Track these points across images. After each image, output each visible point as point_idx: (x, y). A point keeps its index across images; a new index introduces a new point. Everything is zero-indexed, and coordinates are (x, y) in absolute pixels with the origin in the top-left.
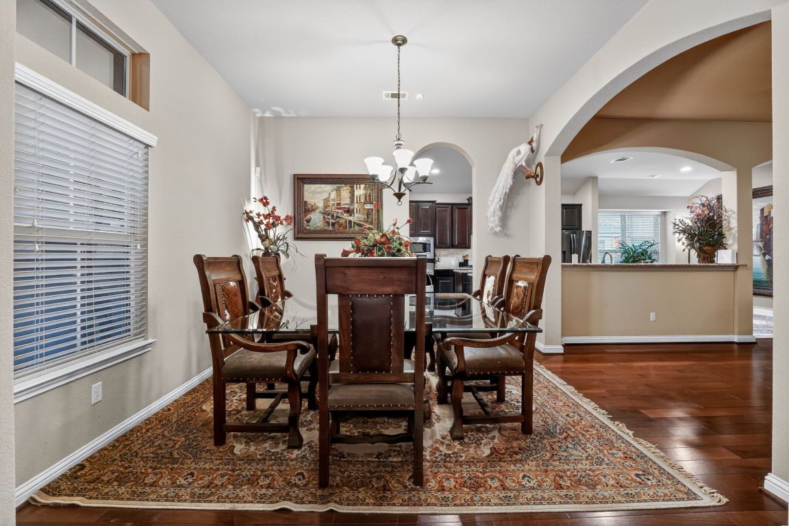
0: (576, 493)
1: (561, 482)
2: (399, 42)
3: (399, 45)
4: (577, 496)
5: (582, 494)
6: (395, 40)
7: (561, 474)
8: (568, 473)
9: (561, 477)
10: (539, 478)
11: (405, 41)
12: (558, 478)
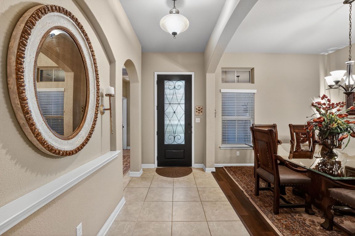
2: (351, 1)
3: (350, 3)
6: (347, 1)
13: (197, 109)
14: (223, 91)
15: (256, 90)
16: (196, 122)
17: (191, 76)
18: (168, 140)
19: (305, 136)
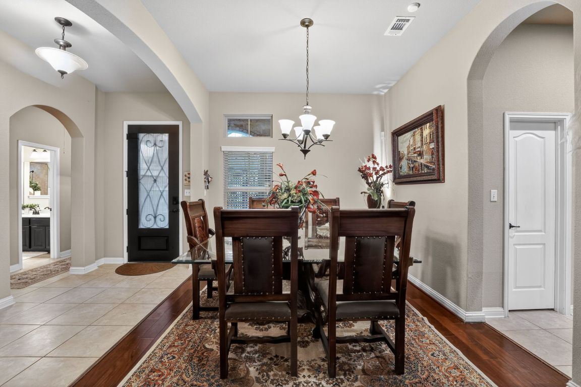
0: (141, 377)
1: (156, 373)
2: (307, 23)
3: (307, 26)
4: (139, 377)
5: (138, 380)
6: (303, 23)
7: (163, 377)
8: (160, 382)
9: (159, 376)
10: (167, 364)
11: (311, 22)
12: (160, 373)
13: (185, 176)
14: (224, 148)
15: (274, 148)
16: (186, 195)
17: (177, 127)
18: (145, 223)
19: (324, 215)
